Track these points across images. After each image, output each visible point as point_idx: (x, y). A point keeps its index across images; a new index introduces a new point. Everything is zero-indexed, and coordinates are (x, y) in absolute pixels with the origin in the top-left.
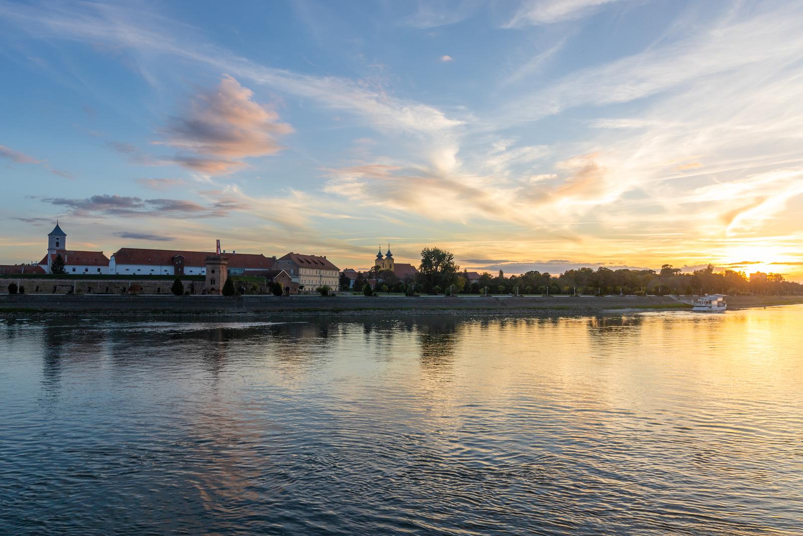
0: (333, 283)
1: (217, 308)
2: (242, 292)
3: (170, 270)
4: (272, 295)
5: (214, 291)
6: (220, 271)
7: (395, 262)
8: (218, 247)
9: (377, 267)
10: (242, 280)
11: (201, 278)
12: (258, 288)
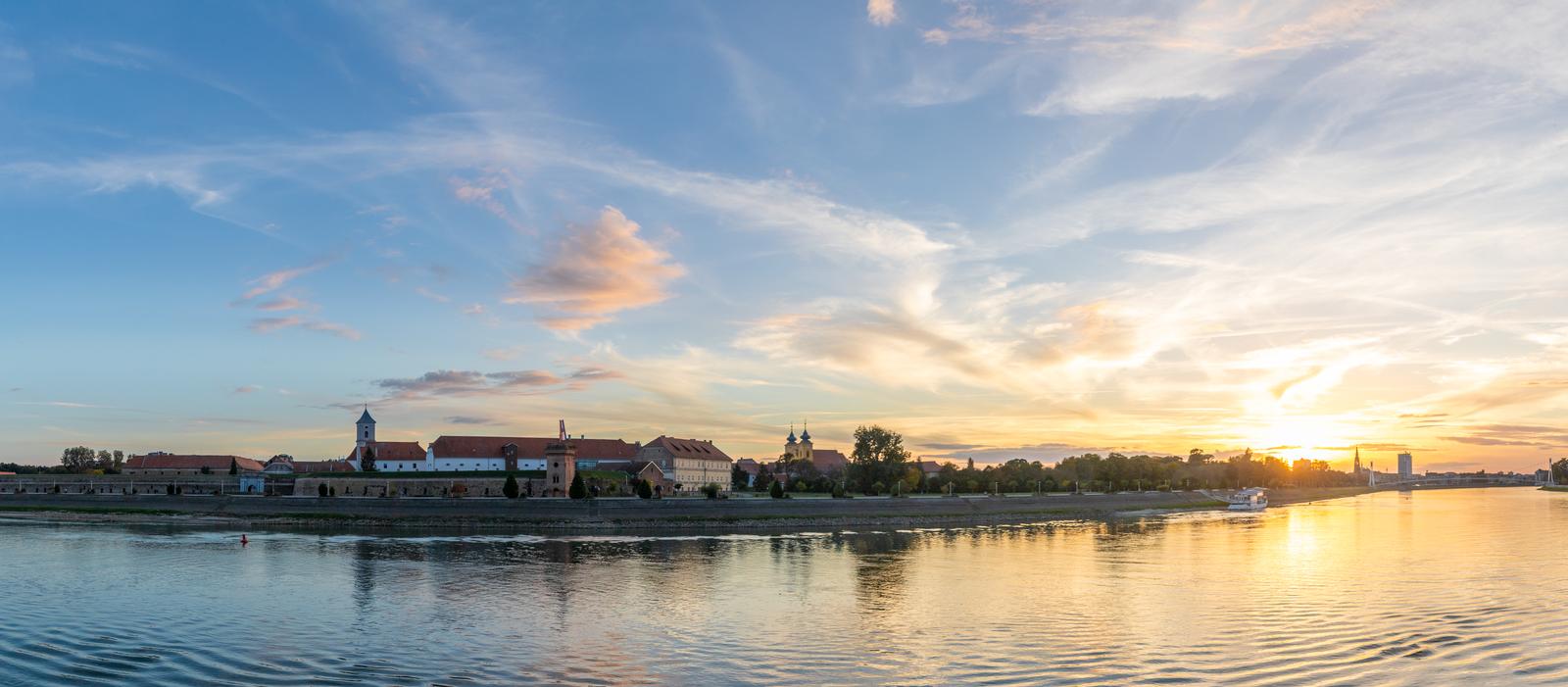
0: (723, 478)
1: (563, 516)
2: (595, 493)
3: (500, 464)
4: (638, 497)
5: (557, 493)
6: (565, 465)
7: (814, 448)
8: (562, 430)
9: (788, 456)
10: (595, 476)
11: (541, 474)
12: (618, 487)
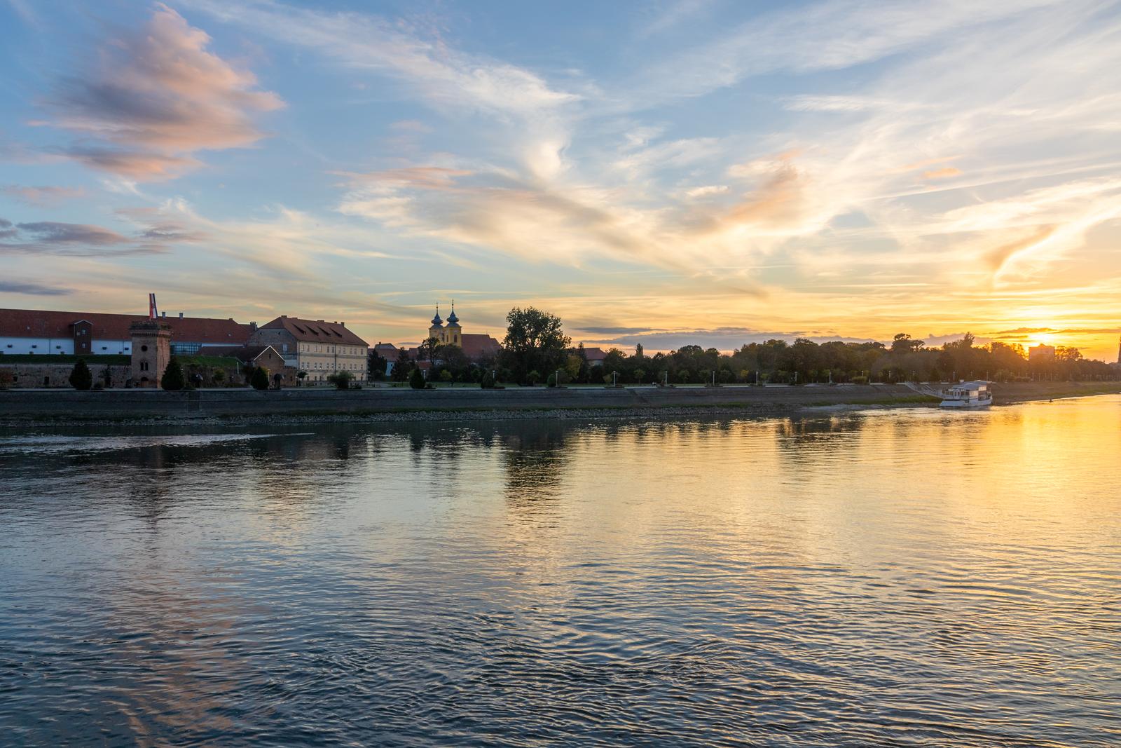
0: (357, 367)
1: (153, 411)
2: (198, 383)
3: (66, 346)
4: (251, 388)
5: (147, 383)
6: (157, 348)
7: (463, 332)
8: (153, 306)
9: (432, 341)
10: (197, 362)
11: (123, 359)
12: (226, 376)
